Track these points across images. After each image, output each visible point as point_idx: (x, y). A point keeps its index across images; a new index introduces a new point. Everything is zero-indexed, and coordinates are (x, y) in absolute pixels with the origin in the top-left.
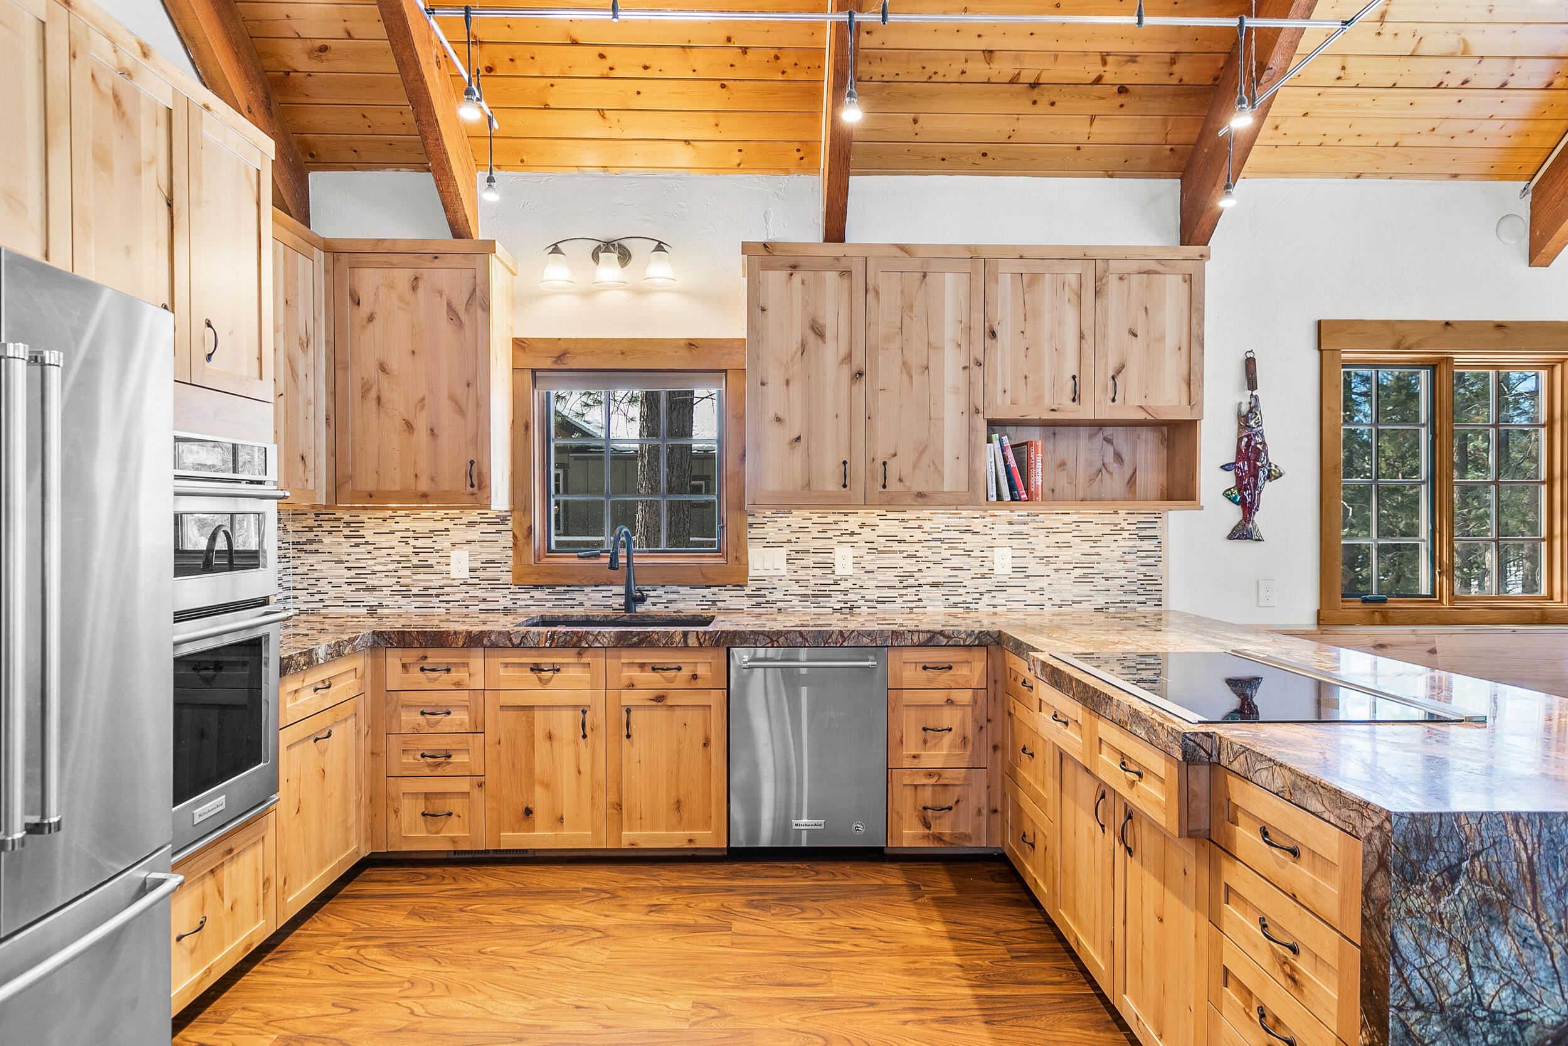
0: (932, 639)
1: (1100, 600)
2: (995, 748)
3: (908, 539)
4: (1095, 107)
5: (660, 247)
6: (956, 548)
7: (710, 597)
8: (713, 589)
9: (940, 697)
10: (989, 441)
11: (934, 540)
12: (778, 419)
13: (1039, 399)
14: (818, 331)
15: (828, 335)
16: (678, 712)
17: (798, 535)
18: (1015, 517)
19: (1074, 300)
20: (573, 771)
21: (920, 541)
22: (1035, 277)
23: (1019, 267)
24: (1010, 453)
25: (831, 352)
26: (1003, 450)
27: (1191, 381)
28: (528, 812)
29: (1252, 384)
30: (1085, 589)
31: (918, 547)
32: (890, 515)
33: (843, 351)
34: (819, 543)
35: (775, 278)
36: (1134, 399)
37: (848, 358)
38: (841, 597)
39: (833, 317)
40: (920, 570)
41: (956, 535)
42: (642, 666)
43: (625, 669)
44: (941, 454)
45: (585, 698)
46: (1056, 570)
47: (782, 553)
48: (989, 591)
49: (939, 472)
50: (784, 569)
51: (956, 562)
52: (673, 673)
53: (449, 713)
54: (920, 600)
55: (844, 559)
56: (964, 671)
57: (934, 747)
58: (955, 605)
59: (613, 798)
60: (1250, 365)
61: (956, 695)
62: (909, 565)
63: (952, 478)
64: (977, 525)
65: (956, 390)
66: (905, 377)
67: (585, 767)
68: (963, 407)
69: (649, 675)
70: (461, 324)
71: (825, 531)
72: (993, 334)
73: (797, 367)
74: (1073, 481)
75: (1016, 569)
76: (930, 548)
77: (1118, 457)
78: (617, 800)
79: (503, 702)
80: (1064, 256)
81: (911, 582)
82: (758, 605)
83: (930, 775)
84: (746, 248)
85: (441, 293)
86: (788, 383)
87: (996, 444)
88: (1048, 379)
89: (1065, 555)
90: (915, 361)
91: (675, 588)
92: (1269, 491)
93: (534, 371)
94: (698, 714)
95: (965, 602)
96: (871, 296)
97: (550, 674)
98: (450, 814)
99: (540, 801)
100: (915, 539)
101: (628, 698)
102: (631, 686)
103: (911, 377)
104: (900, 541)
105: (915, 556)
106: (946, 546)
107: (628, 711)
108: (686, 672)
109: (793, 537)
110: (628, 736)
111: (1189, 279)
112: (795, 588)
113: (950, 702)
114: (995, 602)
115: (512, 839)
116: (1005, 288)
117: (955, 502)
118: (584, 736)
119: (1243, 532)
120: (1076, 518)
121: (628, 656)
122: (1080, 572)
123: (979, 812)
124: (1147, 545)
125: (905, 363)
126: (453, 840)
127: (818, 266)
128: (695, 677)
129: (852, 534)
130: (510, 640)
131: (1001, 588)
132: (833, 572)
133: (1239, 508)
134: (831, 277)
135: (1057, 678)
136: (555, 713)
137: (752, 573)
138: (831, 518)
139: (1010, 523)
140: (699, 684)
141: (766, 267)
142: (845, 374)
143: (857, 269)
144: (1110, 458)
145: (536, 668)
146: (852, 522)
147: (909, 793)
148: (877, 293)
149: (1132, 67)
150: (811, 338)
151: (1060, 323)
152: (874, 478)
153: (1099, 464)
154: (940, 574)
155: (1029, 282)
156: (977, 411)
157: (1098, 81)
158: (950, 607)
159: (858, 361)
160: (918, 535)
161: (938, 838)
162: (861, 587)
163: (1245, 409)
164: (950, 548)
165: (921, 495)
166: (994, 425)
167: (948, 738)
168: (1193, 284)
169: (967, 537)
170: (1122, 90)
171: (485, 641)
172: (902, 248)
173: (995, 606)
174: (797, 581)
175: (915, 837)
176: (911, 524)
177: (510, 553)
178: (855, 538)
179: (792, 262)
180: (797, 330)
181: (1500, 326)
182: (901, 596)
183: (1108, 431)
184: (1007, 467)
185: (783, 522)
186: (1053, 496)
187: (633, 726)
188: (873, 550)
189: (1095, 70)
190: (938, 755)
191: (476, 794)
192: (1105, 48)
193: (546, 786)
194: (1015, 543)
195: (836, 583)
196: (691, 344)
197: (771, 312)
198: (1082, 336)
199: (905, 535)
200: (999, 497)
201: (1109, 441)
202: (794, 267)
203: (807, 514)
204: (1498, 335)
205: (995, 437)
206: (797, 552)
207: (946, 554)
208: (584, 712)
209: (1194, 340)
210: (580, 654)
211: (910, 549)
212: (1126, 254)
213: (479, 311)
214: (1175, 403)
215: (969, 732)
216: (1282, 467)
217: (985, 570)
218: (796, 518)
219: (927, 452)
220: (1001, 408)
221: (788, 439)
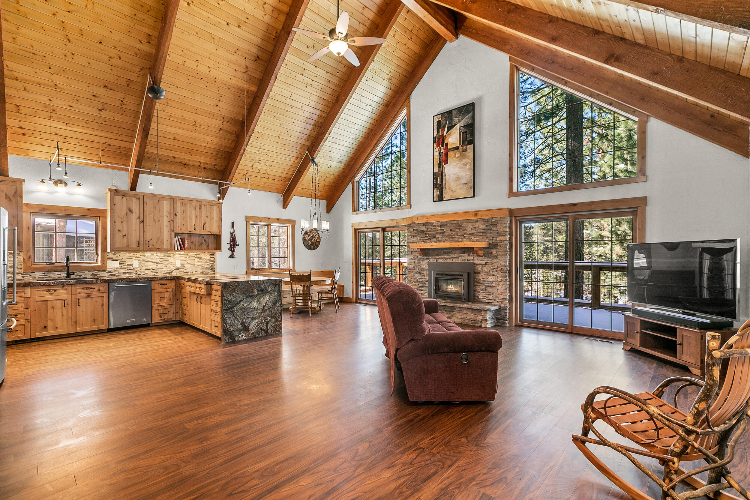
0: (162, 279)
1: (201, 271)
2: (177, 300)
4: (199, 170)
5: (79, 185)
9: (165, 290)
10: (175, 237)
11: (161, 258)
12: (119, 231)
13: (187, 229)
14: (131, 211)
15: (133, 212)
16: (94, 299)
18: (181, 253)
19: (195, 209)
20: (61, 315)
22: (186, 204)
23: (182, 201)
24: (180, 240)
25: (134, 217)
26: (178, 239)
27: (220, 227)
28: (45, 327)
29: (233, 227)
30: (198, 269)
31: (156, 260)
32: (149, 253)
33: (138, 216)
34: (129, 260)
35: (118, 198)
36: (208, 230)
37: (139, 218)
38: (135, 272)
39: (135, 208)
40: (157, 266)
41: (167, 257)
42: (83, 288)
43: (78, 289)
44: (163, 240)
45: (65, 297)
46: (191, 265)
47: (118, 262)
48: (175, 270)
49: (163, 243)
50: (118, 266)
51: (166, 263)
52: (92, 290)
53: (17, 304)
55: (136, 264)
56: (170, 285)
57: (163, 301)
58: (166, 273)
59: (74, 320)
60: (233, 223)
61: (168, 290)
62: (155, 264)
63: (166, 245)
64: (172, 255)
65: (167, 226)
66: (154, 223)
67: (65, 313)
68: (169, 230)
69: (85, 291)
70: (11, 201)
71: (130, 257)
72: (176, 215)
73: (125, 219)
74: (195, 246)
75: (182, 265)
76: (159, 260)
77: (205, 241)
78: (75, 321)
79: (37, 300)
80: (192, 200)
81: (154, 268)
82: (110, 275)
83: (162, 307)
84: (110, 190)
85: (3, 191)
86: (122, 222)
87: (177, 238)
88: (189, 224)
89: (193, 261)
90: (156, 219)
91: (83, 272)
92: (237, 248)
93: (31, 212)
94: (100, 298)
96: (145, 204)
97: (53, 292)
98: (17, 331)
99: (50, 324)
101: (79, 296)
102: (80, 293)
103: (156, 223)
104: (151, 259)
107: (79, 299)
108: (97, 289)
109: (121, 258)
110: (79, 305)
111: (219, 207)
112: (122, 271)
113: (167, 291)
115: (39, 335)
116: (178, 205)
117: (167, 250)
118: (65, 306)
119: (232, 256)
120: (196, 254)
121: (78, 286)
123: (174, 313)
124: (212, 259)
125: (154, 220)
126: (19, 337)
127: (130, 196)
128: (99, 290)
129: (138, 257)
130: (40, 284)
131: (178, 269)
132: (133, 266)
133: (230, 252)
134: (134, 199)
135: (190, 280)
136: (55, 302)
137: (108, 267)
138: (132, 254)
139: (180, 255)
140: (100, 291)
141: (115, 195)
142: (138, 221)
143: (141, 198)
144: (203, 241)
145: (49, 291)
146: (138, 254)
147: (157, 311)
148: (147, 204)
149: (206, 165)
150: (128, 212)
151: (191, 214)
152: (146, 245)
153: (201, 242)
154: (163, 266)
155: (184, 205)
156: (172, 231)
157: (199, 166)
159: (142, 218)
160: (156, 257)
161: (164, 319)
162: (141, 270)
163: (232, 232)
164: (165, 260)
165: (158, 248)
166: (176, 234)
167: (166, 299)
168: (220, 208)
169: (169, 258)
170: (204, 168)
171: (31, 285)
172: (153, 194)
173: (176, 273)
174: (122, 269)
175: (158, 320)
176: (155, 255)
177: (22, 263)
178: (139, 258)
179: (123, 194)
180: (125, 210)
181: (278, 219)
183: (203, 235)
184: (179, 243)
185: (118, 254)
186: (190, 249)
187: (80, 303)
188: (144, 261)
189: (199, 164)
190: (163, 303)
191: (28, 325)
192: (201, 161)
193: (51, 320)
194: (181, 259)
195: (134, 269)
196: (89, 209)
197: (117, 205)
198: (196, 217)
199: (153, 257)
200: (178, 249)
201: (203, 238)
202: (124, 196)
203: (125, 252)
204: (277, 221)
205: (177, 236)
206: (122, 262)
207: (164, 262)
208: (64, 301)
209: (220, 219)
210: (63, 287)
211: (155, 261)
212: (206, 201)
213: (18, 198)
214: (216, 231)
215: (171, 297)
216: (239, 244)
217: (174, 265)
218: (122, 254)
219: (160, 239)
220: (178, 230)
221: (122, 235)
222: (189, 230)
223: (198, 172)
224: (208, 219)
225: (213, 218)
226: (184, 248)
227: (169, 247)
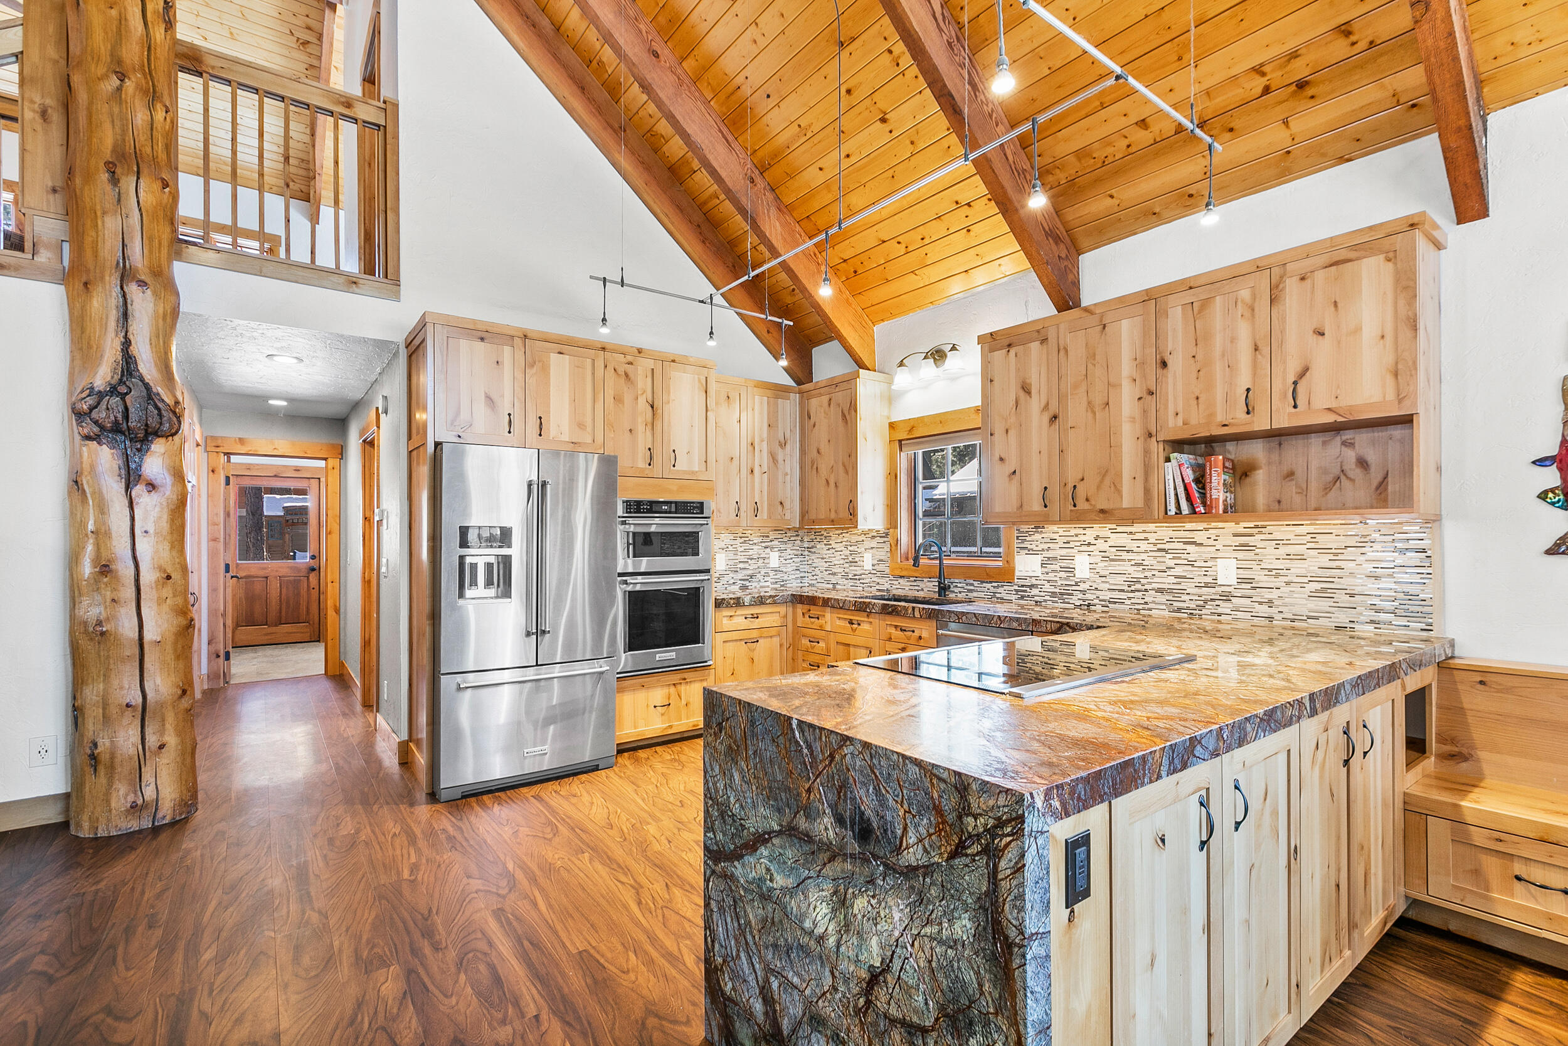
1: (1342, 618)
3: (1136, 550)
5: (954, 348)
6: (1179, 558)
7: (992, 589)
8: (994, 584)
10: (1168, 460)
11: (1160, 550)
12: (1001, 459)
13: (1210, 416)
14: (1026, 389)
15: (1034, 391)
17: (1049, 545)
18: (1240, 528)
19: (1248, 313)
21: (1146, 552)
22: (1206, 303)
23: (1188, 296)
24: (1186, 470)
25: (1035, 404)
30: (1324, 604)
31: (1144, 556)
32: (1120, 529)
33: (1044, 402)
34: (1064, 552)
35: (999, 356)
36: (1323, 400)
37: (1046, 407)
39: (1037, 377)
40: (1146, 577)
41: (1181, 546)
42: (895, 627)
43: (888, 628)
44: (1119, 475)
45: (870, 643)
46: (1288, 583)
47: (1038, 559)
48: (1212, 600)
49: (1119, 492)
50: (1038, 571)
51: (1178, 571)
52: (910, 634)
53: (818, 642)
54: (1146, 603)
55: (1082, 566)
58: (1179, 610)
62: (1136, 572)
63: (1130, 497)
64: (1200, 537)
65: (1133, 420)
66: (1090, 414)
68: (1140, 432)
69: (899, 634)
70: (847, 422)
71: (1068, 543)
72: (1164, 364)
73: (1013, 419)
74: (1304, 492)
75: (1242, 581)
76: (1155, 557)
77: (1362, 463)
79: (838, 639)
80: (1235, 275)
81: (1138, 586)
82: (1022, 598)
84: (980, 340)
85: (839, 405)
86: (1007, 431)
88: (1219, 397)
89: (1298, 567)
90: (1098, 400)
93: (900, 441)
95: (1188, 608)
96: (1062, 353)
97: (856, 626)
100: (1142, 549)
101: (889, 646)
102: (891, 639)
103: (1094, 413)
104: (1128, 551)
105: (1142, 564)
106: (1171, 556)
108: (917, 633)
109: (1046, 546)
112: (1047, 585)
114: (1220, 610)
116: (1176, 320)
120: (1311, 529)
121: (888, 620)
122: (1318, 586)
125: (1089, 403)
129: (1089, 544)
131: (1227, 597)
132: (1074, 576)
134: (1035, 346)
137: (1017, 574)
138: (1073, 532)
139: (1235, 535)
140: (922, 643)
141: (991, 350)
142: (1045, 419)
143: (1053, 335)
144: (1350, 464)
145: (851, 622)
146: (1089, 535)
148: (1066, 351)
149: (1297, 63)
150: (1022, 394)
151: (1233, 340)
152: (1066, 499)
153: (1336, 471)
154: (1168, 581)
155: (1198, 310)
156: (1150, 435)
157: (1267, 90)
158: (1174, 611)
160: (1144, 546)
162: (1096, 589)
164: (1174, 558)
165: (1102, 511)
166: (1169, 445)
168: (1399, 261)
169: (1190, 548)
170: (1302, 84)
171: (830, 603)
172: (1085, 310)
173: (1219, 615)
174: (1049, 581)
176: (1137, 536)
177: (889, 556)
178: (1091, 548)
179: (1008, 342)
180: (1013, 391)
182: (1129, 598)
183: (1348, 435)
185: (1039, 535)
186: (1279, 508)
188: (1106, 558)
189: (1259, 83)
192: (1255, 62)
194: (1240, 555)
195: (1077, 584)
196: (978, 410)
197: (996, 382)
198: (1256, 349)
199: (1133, 546)
202: (1009, 345)
203: (1054, 528)
205: (1174, 456)
206: (1049, 558)
207: (1171, 563)
210: (868, 616)
211: (1138, 558)
213: (853, 413)
217: (1209, 579)
218: (1048, 532)
219: (1109, 475)
220: (1174, 428)
221: (1007, 473)
222: (1220, 418)
223: (1286, 123)
224: (1326, 342)
225: (1358, 330)
226: (1204, 504)
227: (1140, 504)
